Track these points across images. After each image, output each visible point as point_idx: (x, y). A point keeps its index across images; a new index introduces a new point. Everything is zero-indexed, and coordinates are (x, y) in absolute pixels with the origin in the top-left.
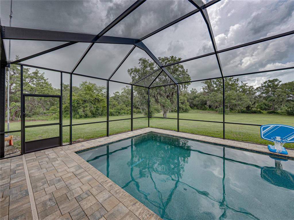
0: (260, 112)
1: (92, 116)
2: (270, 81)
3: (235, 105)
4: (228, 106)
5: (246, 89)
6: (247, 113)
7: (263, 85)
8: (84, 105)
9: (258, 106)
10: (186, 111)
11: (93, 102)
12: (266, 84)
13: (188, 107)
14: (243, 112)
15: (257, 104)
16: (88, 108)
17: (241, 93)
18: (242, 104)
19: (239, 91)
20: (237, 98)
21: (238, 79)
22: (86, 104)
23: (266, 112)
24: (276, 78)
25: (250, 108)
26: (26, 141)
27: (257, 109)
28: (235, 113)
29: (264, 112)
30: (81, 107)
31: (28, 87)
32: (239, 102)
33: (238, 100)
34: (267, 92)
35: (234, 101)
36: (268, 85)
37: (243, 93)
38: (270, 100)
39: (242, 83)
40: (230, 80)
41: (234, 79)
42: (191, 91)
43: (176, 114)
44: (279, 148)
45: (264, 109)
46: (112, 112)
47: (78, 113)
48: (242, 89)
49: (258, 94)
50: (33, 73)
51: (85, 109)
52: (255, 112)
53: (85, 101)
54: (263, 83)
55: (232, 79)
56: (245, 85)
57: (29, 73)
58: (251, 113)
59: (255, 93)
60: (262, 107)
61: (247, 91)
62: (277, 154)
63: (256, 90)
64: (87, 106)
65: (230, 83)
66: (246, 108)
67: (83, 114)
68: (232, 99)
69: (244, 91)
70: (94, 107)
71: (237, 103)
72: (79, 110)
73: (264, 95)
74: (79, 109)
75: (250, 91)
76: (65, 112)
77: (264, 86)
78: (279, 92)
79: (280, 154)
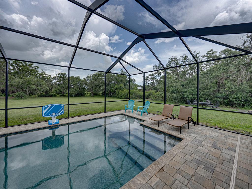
0: (55, 96)
2: (62, 74)
3: (35, 90)
4: (27, 91)
5: (45, 76)
6: (46, 97)
7: (58, 76)
9: (54, 91)
12: (59, 75)
14: (42, 96)
15: (53, 90)
17: (40, 80)
18: (41, 89)
19: (39, 77)
20: (37, 84)
21: (39, 67)
23: (59, 95)
24: (65, 72)
25: (48, 93)
27: (54, 93)
28: (35, 97)
29: (58, 95)
32: (39, 88)
33: (38, 85)
34: (60, 81)
35: (33, 87)
36: (60, 76)
37: (42, 79)
38: (62, 87)
39: (42, 71)
40: (30, 65)
41: (34, 65)
44: (54, 121)
45: (58, 93)
48: (42, 76)
49: (54, 82)
52: (51, 96)
54: (57, 74)
55: (32, 65)
56: (44, 73)
58: (48, 97)
59: (52, 81)
60: (57, 92)
61: (46, 78)
62: (53, 125)
63: (53, 78)
65: (30, 69)
66: (45, 93)
68: (32, 84)
69: (44, 78)
71: (36, 88)
73: (58, 83)
75: (49, 79)
77: (58, 77)
78: (66, 82)
79: (54, 125)
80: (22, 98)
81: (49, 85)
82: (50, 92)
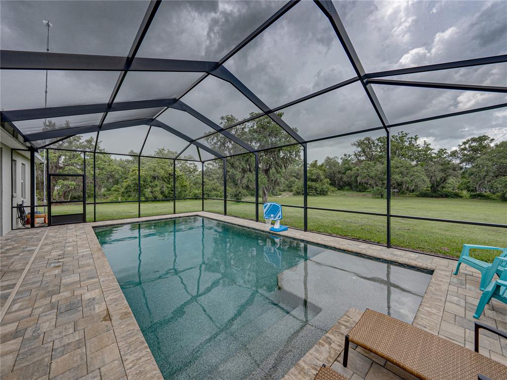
0: (457, 196)
1: (164, 198)
2: (474, 140)
5: (430, 154)
6: (432, 197)
7: (462, 147)
8: (152, 184)
10: (323, 193)
11: (166, 180)
12: (467, 146)
13: (326, 186)
16: (158, 188)
21: (417, 137)
22: (156, 182)
23: (468, 195)
24: (483, 134)
26: (52, 215)
30: (148, 186)
31: (79, 159)
39: (425, 143)
41: (408, 136)
42: (342, 158)
43: (301, 199)
46: (197, 194)
47: (144, 194)
50: (86, 141)
51: (154, 189)
53: (155, 178)
54: (461, 144)
56: (428, 147)
57: (81, 141)
58: (438, 197)
64: (156, 185)
66: (431, 189)
67: (151, 196)
70: (168, 187)
72: (145, 190)
74: (145, 188)
76: (126, 193)
77: (465, 149)
80: (382, 196)
81: (435, 171)
82: (443, 187)
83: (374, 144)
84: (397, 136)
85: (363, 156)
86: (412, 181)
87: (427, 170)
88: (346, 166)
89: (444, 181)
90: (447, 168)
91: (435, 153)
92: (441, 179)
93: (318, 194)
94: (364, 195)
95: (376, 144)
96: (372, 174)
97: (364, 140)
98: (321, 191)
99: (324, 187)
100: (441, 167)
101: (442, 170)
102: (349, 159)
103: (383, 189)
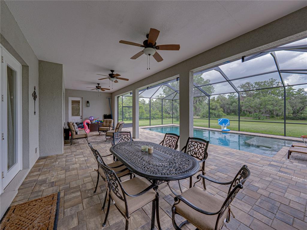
6: (294, 119)
10: (219, 117)
20: (275, 103)
25: (298, 114)
66: (293, 114)
80: (259, 119)
81: (296, 103)
82: (301, 113)
83: (252, 86)
84: (268, 81)
85: (244, 94)
86: (280, 109)
87: (290, 102)
88: (232, 100)
89: (303, 109)
90: (305, 101)
91: (296, 92)
92: (300, 108)
93: (216, 117)
94: (246, 118)
95: (253, 86)
96: (253, 105)
97: (245, 84)
98: (218, 115)
99: (220, 113)
100: (300, 100)
101: (301, 102)
102: (233, 95)
103: (260, 114)
